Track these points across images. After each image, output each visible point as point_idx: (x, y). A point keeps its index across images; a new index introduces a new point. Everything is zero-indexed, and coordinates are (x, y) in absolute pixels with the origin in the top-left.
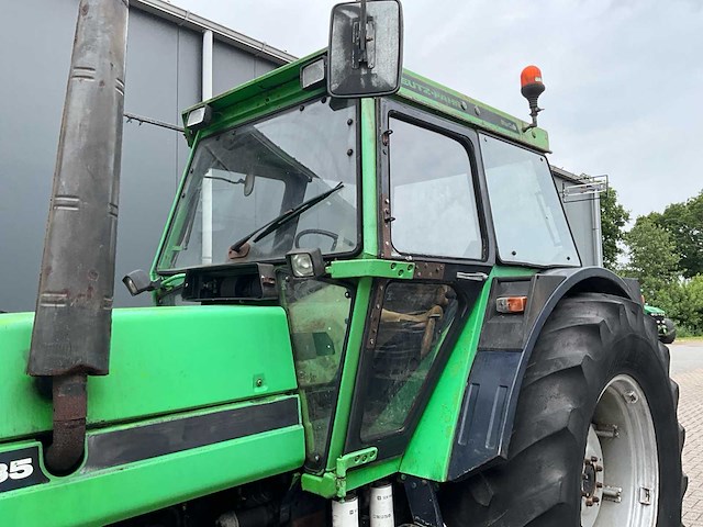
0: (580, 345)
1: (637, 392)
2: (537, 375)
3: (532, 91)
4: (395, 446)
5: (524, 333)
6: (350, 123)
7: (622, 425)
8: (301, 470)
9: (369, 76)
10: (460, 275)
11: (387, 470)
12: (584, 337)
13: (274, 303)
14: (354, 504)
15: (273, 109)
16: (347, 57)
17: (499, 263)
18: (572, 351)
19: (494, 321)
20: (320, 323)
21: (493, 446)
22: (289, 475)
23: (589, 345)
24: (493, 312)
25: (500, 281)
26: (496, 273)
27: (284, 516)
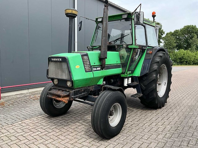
0: (159, 59)
1: (166, 67)
2: (153, 63)
3: (154, 16)
4: (133, 72)
5: (152, 57)
6: (130, 25)
7: (162, 73)
8: (121, 74)
9: (140, 22)
10: (143, 48)
11: (131, 75)
12: (160, 57)
13: (117, 51)
14: (127, 79)
15: (114, 20)
16: (137, 20)
17: (148, 46)
18: (158, 59)
19: (147, 55)
20: (122, 54)
21: (147, 71)
22: (120, 74)
23: (160, 59)
24: (147, 54)
25: (148, 49)
26: (147, 48)
27: (118, 80)
